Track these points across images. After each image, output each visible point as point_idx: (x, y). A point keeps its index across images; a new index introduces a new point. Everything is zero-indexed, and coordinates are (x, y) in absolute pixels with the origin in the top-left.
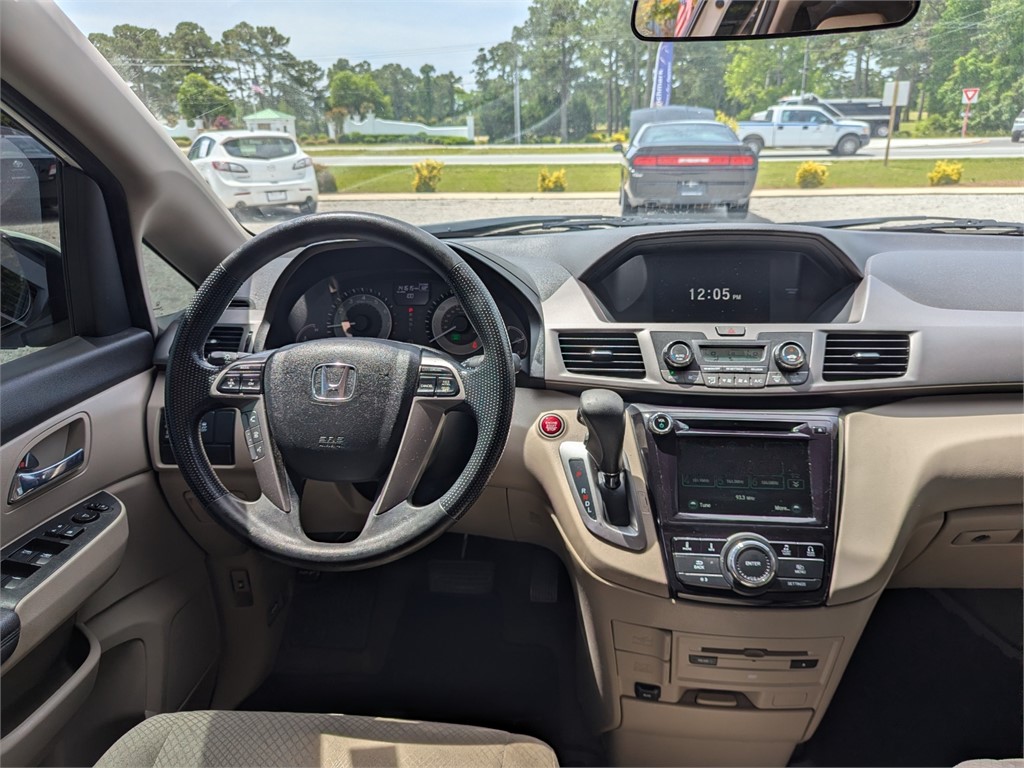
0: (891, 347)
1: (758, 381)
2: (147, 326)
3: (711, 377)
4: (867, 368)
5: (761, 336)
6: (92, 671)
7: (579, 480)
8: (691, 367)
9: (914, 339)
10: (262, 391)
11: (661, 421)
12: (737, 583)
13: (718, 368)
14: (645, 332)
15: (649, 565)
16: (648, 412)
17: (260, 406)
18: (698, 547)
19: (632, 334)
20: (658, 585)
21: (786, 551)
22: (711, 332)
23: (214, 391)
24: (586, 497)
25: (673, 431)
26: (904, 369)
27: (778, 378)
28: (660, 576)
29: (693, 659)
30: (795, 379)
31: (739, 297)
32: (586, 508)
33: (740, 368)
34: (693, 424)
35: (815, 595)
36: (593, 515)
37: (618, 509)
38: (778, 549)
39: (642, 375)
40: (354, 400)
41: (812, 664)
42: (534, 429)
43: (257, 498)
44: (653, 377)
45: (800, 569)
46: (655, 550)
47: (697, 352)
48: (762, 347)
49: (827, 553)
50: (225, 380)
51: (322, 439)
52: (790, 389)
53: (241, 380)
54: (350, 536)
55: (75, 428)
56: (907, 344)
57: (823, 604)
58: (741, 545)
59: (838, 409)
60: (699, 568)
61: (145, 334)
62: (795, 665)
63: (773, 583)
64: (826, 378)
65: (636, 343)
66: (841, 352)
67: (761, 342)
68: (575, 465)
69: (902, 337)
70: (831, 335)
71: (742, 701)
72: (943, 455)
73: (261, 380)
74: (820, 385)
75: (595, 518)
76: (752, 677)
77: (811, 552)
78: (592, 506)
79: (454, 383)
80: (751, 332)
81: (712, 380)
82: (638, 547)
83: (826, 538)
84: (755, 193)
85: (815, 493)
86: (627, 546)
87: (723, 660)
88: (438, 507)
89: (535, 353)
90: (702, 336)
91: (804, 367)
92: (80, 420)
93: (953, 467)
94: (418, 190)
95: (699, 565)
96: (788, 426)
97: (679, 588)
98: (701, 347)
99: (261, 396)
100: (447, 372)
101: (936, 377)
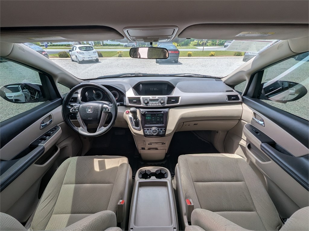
0: (177, 99)
1: (157, 105)
2: (61, 97)
3: (151, 104)
4: (173, 102)
5: (158, 98)
6: (59, 152)
7: (131, 121)
8: (148, 103)
9: (180, 98)
10: (79, 111)
11: (143, 112)
12: (153, 134)
13: (152, 103)
14: (142, 97)
15: (141, 132)
16: (142, 110)
17: (79, 114)
18: (148, 130)
19: (139, 98)
20: (142, 135)
21: (160, 129)
22: (151, 97)
23: (71, 112)
24: (132, 123)
25: (144, 113)
26: (178, 102)
27: (160, 104)
28: (143, 134)
29: (149, 144)
30: (163, 104)
33: (155, 103)
34: (148, 112)
35: (163, 135)
36: (133, 126)
37: (137, 124)
38: (159, 129)
39: (141, 104)
40: (93, 112)
41: (165, 144)
42: (125, 113)
43: (80, 127)
45: (161, 132)
46: (142, 130)
47: (149, 101)
48: (158, 100)
49: (165, 130)
50: (72, 110)
51: (89, 118)
52: (162, 106)
53: (75, 110)
54: (95, 132)
55: (50, 116)
56: (179, 98)
57: (165, 136)
58: (154, 129)
59: (168, 109)
60: (148, 133)
61: (60, 99)
62: (162, 144)
63: (158, 134)
64: (167, 104)
65: (140, 99)
66: (170, 100)
67: (158, 99)
68: (131, 118)
69: (179, 97)
70: (168, 97)
71: (156, 149)
72: (183, 115)
73: (78, 109)
74: (166, 105)
76: (157, 146)
77: (163, 129)
79: (108, 109)
80: (157, 97)
81: (151, 105)
82: (140, 130)
83: (165, 127)
84: (179, 58)
85: (164, 121)
86: (138, 130)
87: (152, 144)
88: (107, 127)
89: (125, 101)
90: (150, 98)
91: (164, 102)
92: (51, 115)
93: (183, 116)
94: (119, 57)
95: (148, 132)
96: (161, 112)
97: (146, 135)
98: (149, 100)
100: (107, 108)
101: (183, 104)
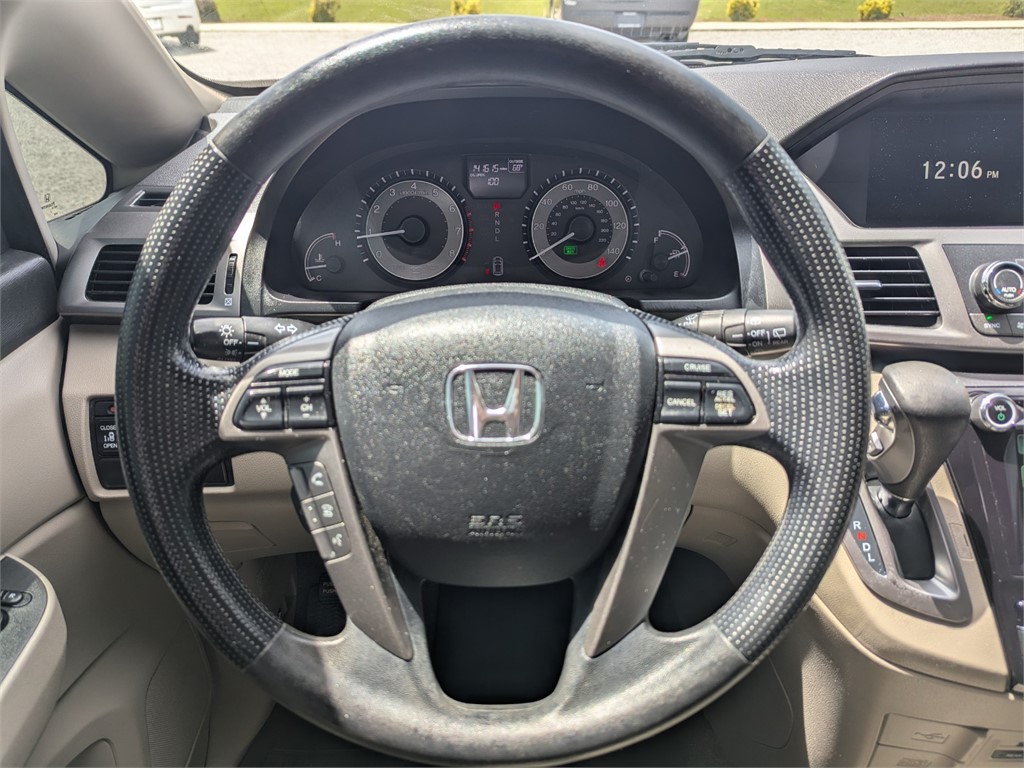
10: (332, 422)
11: (1000, 409)
14: (933, 246)
15: (977, 645)
17: (329, 456)
19: (908, 248)
20: (992, 677)
23: (228, 430)
24: (863, 536)
29: (999, 754)
31: (995, 175)
32: (865, 554)
36: (876, 567)
44: (954, 325)
46: (986, 622)
51: (476, 521)
53: (283, 399)
65: (919, 264)
73: (326, 397)
75: (884, 571)
78: (877, 551)
79: (741, 396)
82: (955, 614)
86: (941, 617)
89: (749, 286)
94: (315, 19)
99: (331, 432)
